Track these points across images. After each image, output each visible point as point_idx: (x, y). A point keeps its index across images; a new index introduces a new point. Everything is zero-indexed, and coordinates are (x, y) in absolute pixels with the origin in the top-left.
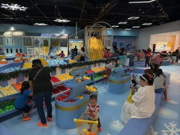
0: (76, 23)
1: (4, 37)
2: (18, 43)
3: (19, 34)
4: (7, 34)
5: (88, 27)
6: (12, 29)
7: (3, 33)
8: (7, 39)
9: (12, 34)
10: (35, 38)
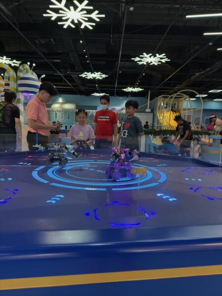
0: (149, 92)
1: (52, 110)
2: (69, 118)
3: (69, 106)
4: (56, 106)
5: (163, 97)
6: (60, 100)
7: (51, 105)
8: (56, 113)
9: (61, 107)
10: (89, 112)
